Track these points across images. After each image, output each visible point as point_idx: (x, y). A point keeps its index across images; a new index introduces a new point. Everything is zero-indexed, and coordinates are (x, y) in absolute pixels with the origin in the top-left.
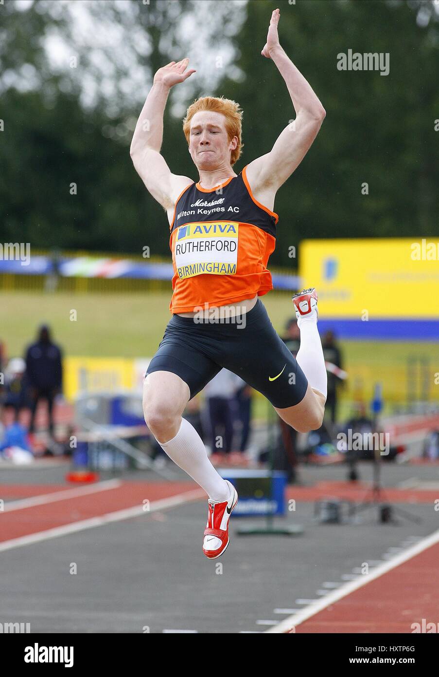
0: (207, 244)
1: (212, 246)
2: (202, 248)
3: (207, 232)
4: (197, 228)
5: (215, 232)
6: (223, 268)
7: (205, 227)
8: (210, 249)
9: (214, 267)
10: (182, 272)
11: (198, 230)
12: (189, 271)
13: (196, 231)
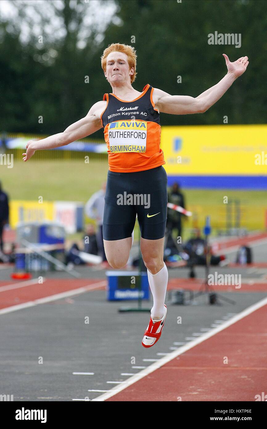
0: (129, 133)
1: (131, 135)
2: (126, 136)
3: (129, 126)
4: (122, 124)
5: (133, 126)
6: (138, 149)
7: (127, 123)
8: (130, 137)
9: (133, 148)
10: (113, 149)
11: (123, 124)
12: (117, 149)
13: (122, 125)
